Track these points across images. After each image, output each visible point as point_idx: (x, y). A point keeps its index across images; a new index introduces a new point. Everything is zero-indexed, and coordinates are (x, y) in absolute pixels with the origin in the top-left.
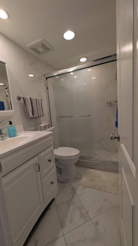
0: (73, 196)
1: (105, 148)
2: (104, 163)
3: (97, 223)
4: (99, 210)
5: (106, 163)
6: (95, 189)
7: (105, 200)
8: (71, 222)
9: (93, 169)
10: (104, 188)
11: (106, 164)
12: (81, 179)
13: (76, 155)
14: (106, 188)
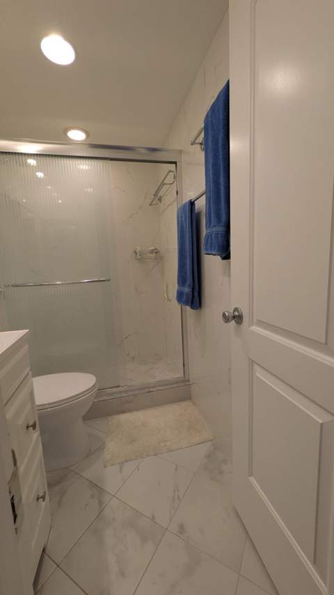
0: (100, 502)
1: (133, 358)
2: (147, 390)
3: (182, 529)
4: (173, 499)
5: (151, 389)
6: (148, 456)
7: (176, 469)
8: (123, 575)
9: (123, 412)
10: (165, 445)
11: (152, 391)
12: (104, 448)
13: (90, 388)
14: (169, 443)
